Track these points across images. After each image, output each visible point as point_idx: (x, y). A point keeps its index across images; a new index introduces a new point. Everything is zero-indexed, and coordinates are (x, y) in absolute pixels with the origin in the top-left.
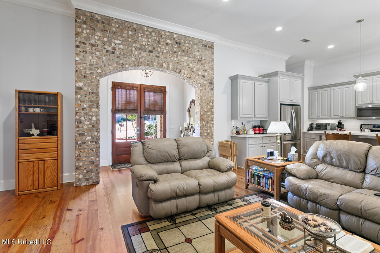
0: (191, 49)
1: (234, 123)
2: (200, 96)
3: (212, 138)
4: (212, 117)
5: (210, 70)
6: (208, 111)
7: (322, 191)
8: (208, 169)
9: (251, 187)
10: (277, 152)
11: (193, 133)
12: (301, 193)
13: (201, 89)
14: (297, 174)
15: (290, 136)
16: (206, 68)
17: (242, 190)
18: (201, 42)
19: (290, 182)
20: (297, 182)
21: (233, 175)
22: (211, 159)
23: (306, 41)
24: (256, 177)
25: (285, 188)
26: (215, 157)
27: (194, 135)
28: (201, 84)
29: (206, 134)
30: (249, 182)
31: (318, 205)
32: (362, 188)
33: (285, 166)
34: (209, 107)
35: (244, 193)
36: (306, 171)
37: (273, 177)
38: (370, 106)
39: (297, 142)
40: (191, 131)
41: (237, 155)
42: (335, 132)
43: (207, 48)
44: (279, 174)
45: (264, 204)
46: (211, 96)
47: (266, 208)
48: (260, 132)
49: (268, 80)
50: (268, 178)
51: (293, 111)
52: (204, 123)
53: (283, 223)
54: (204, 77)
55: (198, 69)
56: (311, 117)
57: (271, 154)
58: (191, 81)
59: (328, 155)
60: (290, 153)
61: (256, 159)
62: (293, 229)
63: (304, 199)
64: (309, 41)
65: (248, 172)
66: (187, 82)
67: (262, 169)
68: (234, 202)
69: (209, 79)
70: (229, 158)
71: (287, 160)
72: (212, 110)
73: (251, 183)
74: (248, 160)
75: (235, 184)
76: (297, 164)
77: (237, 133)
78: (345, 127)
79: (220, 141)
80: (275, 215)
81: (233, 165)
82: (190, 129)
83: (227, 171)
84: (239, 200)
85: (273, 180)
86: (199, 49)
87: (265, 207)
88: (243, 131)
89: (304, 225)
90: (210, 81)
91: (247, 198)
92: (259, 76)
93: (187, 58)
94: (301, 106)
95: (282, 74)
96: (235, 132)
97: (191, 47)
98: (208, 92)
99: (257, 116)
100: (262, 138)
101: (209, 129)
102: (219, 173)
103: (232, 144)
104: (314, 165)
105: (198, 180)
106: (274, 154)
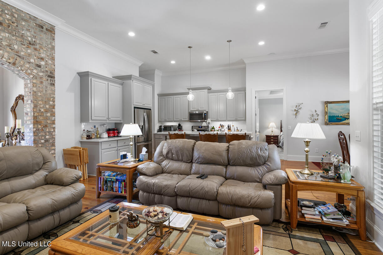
0: (15, 24)
1: (83, 126)
2: (33, 91)
3: (53, 145)
4: (53, 119)
5: (48, 59)
6: (46, 111)
7: (165, 183)
8: (45, 187)
9: (104, 195)
10: (130, 154)
11: (21, 141)
12: (149, 188)
13: (34, 81)
14: (147, 173)
15: (143, 138)
16: (43, 56)
17: (94, 200)
18: (34, 20)
19: (140, 181)
20: (146, 180)
21: (80, 186)
22: (50, 172)
23: (155, 52)
24: (109, 183)
25: (137, 188)
26: (56, 169)
27: (23, 143)
28: (34, 76)
29: (43, 141)
30: (100, 190)
31: (162, 196)
32: (191, 174)
33: (137, 166)
34: (47, 106)
35: (95, 204)
36: (154, 169)
37: (126, 179)
38: (197, 112)
39: (149, 143)
40: (18, 138)
41: (87, 162)
42: (176, 132)
43: (44, 30)
44: (131, 175)
45: (112, 209)
46: (50, 92)
47: (115, 214)
48: (114, 135)
49: (122, 83)
50: (120, 181)
51: (145, 114)
52: (40, 126)
53: (130, 223)
54: (39, 66)
55: (29, 55)
56: (160, 120)
57: (125, 157)
58: (16, 69)
59: (170, 152)
60: (142, 154)
61: (109, 164)
62: (139, 225)
63: (152, 193)
64: (157, 53)
65: (100, 179)
66: (10, 69)
67: (115, 174)
68: (82, 218)
69: (47, 71)
70: (77, 168)
71: (139, 161)
72: (54, 110)
73: (103, 190)
74: (99, 166)
75: (84, 196)
76: (147, 163)
77: (88, 138)
78: (183, 128)
79: (65, 148)
80: (123, 217)
81: (81, 174)
82: (16, 136)
83: (72, 183)
84: (89, 213)
85: (126, 183)
86: (30, 28)
87: (113, 213)
88: (96, 135)
89: (147, 217)
90: (49, 74)
91: (98, 208)
92: (113, 77)
93: (7, 35)
94: (152, 110)
95: (136, 79)
96: (86, 136)
97: (15, 21)
98: (46, 87)
99: (112, 119)
100: (116, 141)
101: (48, 134)
102: (61, 187)
103: (82, 151)
104: (160, 162)
105: (26, 205)
106: (127, 156)
